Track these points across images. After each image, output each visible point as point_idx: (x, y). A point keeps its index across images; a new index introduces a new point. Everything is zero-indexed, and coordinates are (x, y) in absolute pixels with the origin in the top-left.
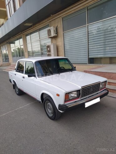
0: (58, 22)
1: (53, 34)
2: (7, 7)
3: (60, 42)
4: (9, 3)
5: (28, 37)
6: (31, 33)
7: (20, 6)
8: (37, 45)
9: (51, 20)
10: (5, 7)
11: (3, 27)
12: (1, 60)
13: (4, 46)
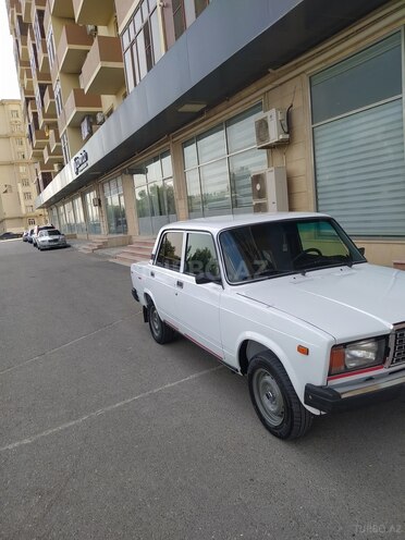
0: (295, 90)
1: (275, 135)
2: (128, 55)
3: (298, 159)
4: (134, 42)
5: (190, 151)
6: (200, 137)
7: (167, 49)
9: (270, 87)
10: (120, 59)
11: (110, 121)
12: (104, 228)
13: (113, 183)
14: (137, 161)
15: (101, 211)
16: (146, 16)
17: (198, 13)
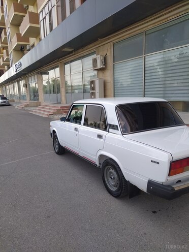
0: (107, 49)
1: (99, 66)
2: (42, 23)
3: (108, 76)
4: (44, 18)
5: (67, 66)
6: (72, 61)
7: (58, 25)
8: (79, 78)
9: (99, 46)
10: (38, 23)
11: (32, 50)
12: (28, 97)
13: (33, 77)
14: (44, 69)
15: (27, 90)
16: (50, 8)
17: (71, 12)
